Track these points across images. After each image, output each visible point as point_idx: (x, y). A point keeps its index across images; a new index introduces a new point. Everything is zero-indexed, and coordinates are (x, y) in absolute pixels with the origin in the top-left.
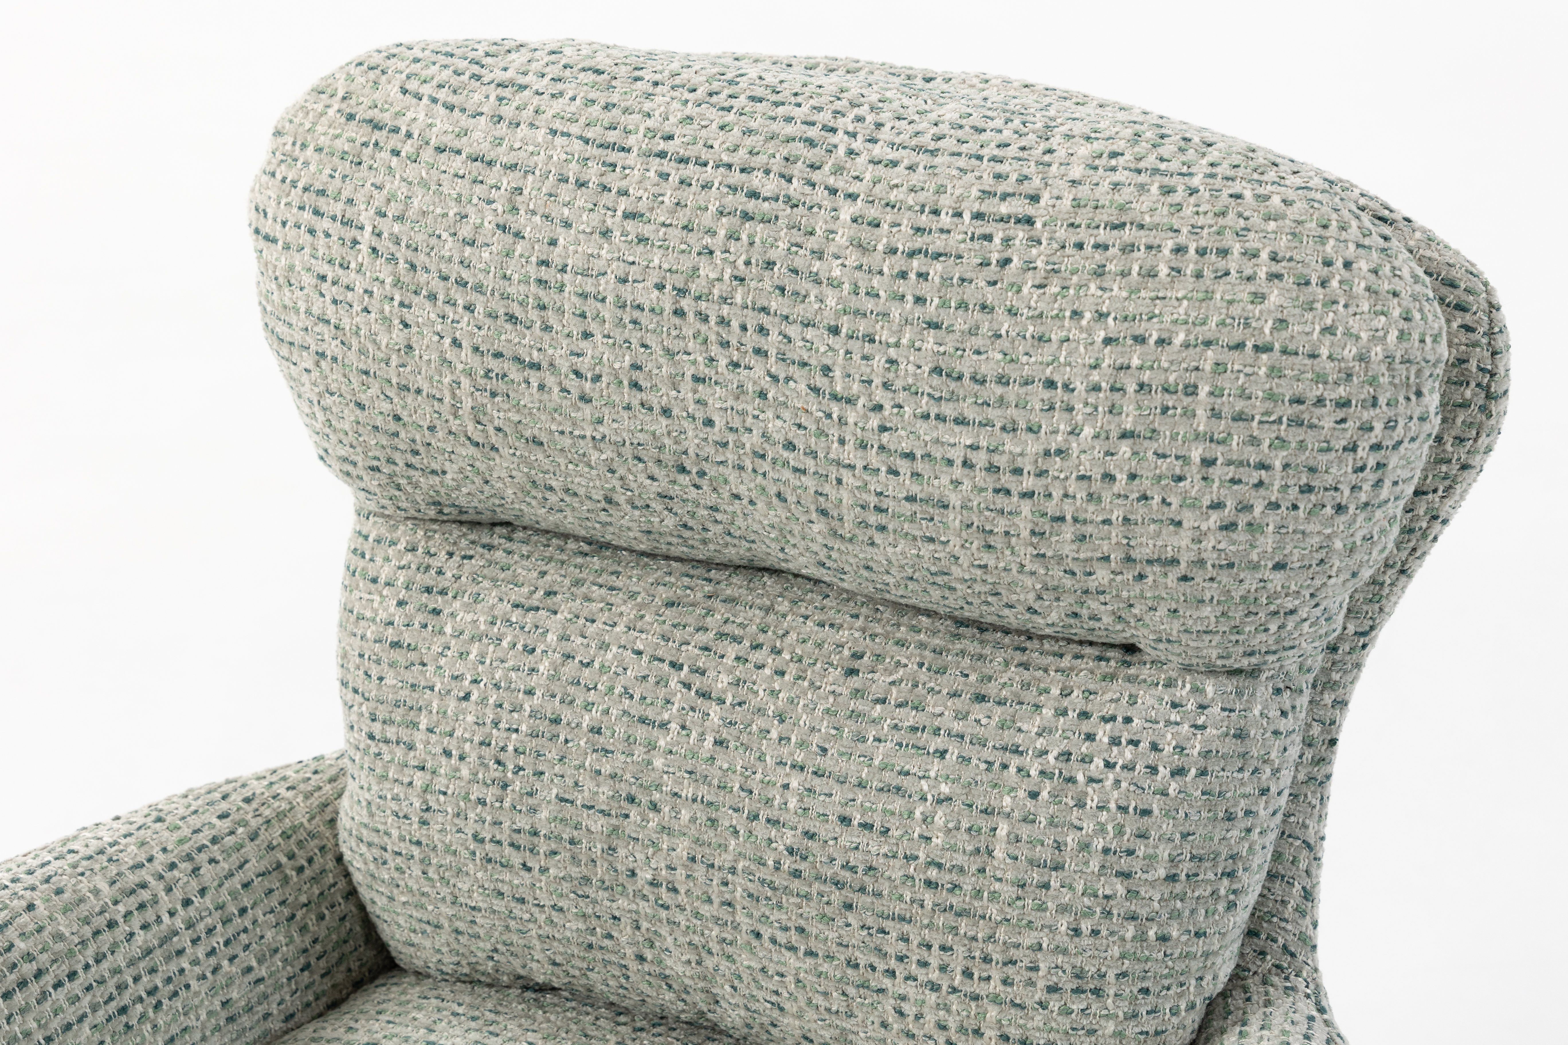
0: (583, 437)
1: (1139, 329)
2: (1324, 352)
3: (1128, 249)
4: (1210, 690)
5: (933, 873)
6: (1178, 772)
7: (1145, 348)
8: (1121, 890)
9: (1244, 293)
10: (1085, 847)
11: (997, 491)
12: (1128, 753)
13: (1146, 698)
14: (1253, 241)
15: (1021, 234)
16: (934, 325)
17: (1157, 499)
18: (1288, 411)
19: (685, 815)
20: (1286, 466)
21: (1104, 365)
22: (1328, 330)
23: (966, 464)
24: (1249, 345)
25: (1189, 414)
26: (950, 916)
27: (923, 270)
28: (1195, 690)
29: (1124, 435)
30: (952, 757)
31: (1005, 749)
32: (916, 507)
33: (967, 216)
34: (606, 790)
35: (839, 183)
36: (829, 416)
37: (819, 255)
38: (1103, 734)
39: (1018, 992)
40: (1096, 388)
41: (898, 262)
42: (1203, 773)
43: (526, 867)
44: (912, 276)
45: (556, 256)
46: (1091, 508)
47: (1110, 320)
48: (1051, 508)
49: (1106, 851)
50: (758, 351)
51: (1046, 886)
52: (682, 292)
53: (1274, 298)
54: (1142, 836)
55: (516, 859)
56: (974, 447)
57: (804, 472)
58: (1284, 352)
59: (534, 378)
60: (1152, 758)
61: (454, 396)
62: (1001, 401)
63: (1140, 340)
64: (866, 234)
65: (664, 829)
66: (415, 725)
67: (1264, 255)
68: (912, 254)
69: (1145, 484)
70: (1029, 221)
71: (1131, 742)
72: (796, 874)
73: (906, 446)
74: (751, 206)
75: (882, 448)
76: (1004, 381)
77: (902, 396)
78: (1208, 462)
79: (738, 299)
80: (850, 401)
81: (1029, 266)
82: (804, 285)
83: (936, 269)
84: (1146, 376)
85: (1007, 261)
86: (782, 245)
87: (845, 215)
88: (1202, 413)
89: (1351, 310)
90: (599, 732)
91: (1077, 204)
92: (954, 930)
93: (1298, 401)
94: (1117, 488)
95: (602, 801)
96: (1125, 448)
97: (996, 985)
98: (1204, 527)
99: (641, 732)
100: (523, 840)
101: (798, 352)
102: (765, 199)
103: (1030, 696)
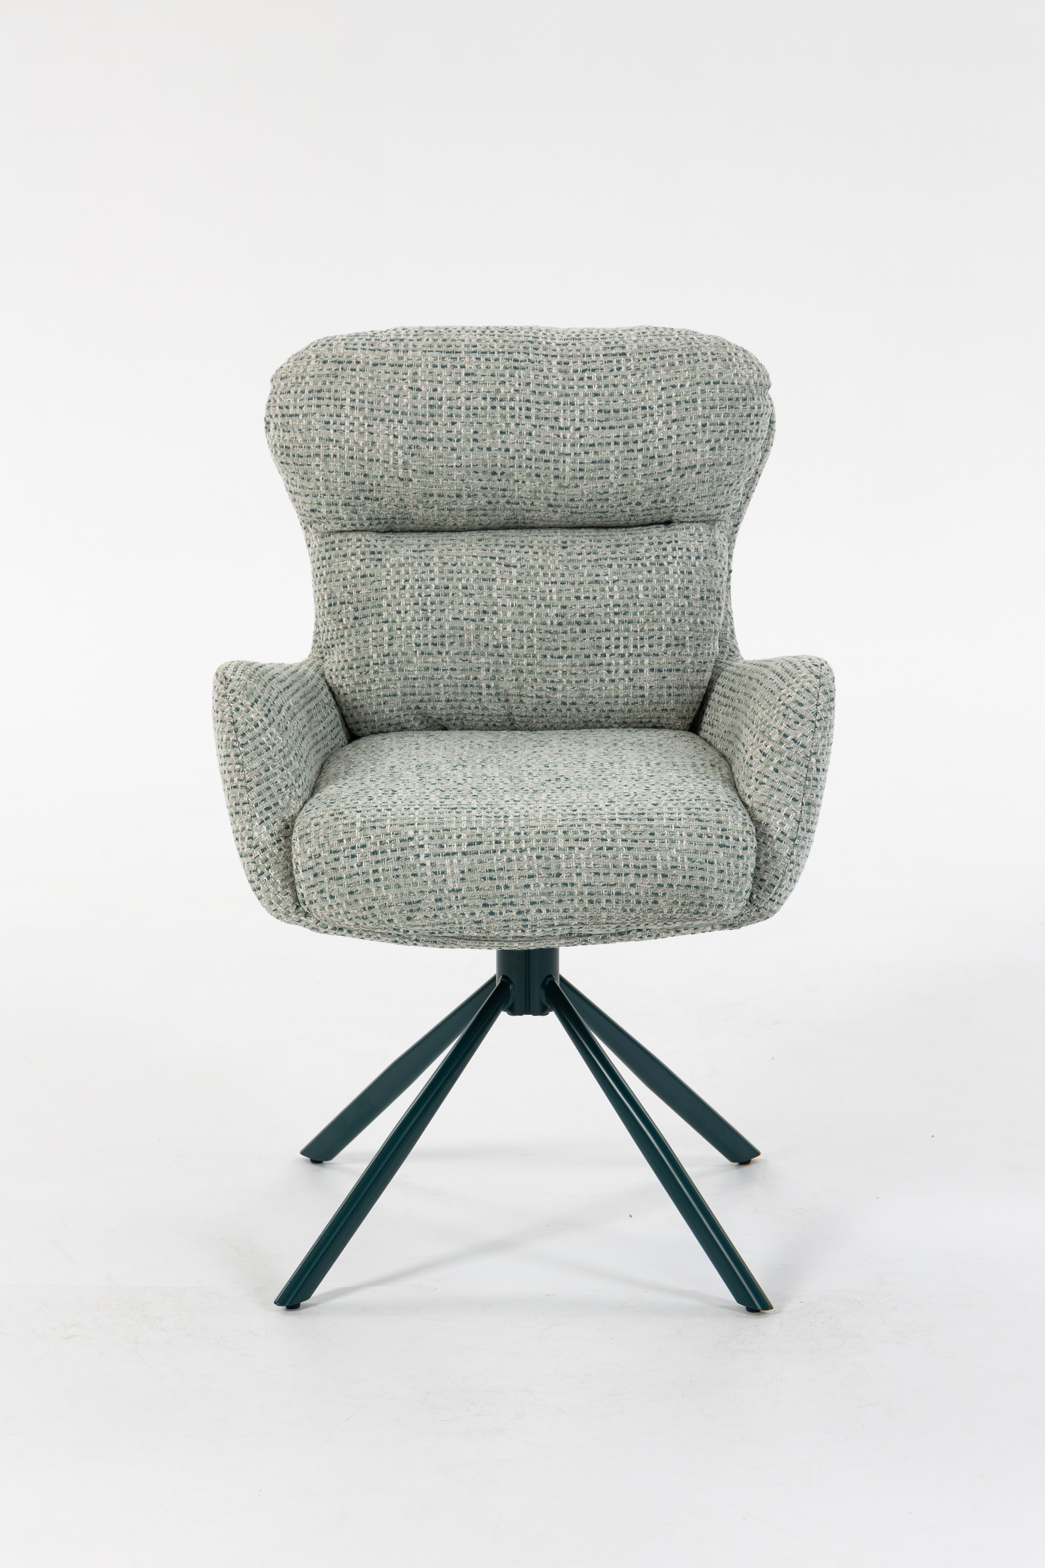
0: (452, 466)
1: (672, 383)
2: (736, 382)
3: (662, 358)
4: (702, 530)
5: (616, 610)
6: (698, 558)
7: (676, 389)
8: (687, 603)
9: (706, 365)
10: (672, 588)
11: (628, 451)
12: (680, 553)
13: (681, 534)
14: (703, 350)
15: (622, 359)
16: (596, 395)
17: (688, 442)
18: (728, 403)
19: (509, 614)
20: (730, 423)
21: (663, 398)
22: (736, 375)
23: (616, 443)
24: (712, 382)
25: (695, 409)
26: (626, 624)
27: (590, 375)
28: (697, 529)
29: (674, 421)
30: (615, 566)
31: (634, 559)
32: (596, 465)
33: (601, 356)
34: (474, 609)
35: (548, 352)
36: (559, 436)
37: (546, 377)
38: (669, 548)
39: (655, 649)
40: (661, 406)
41: (580, 374)
42: (705, 558)
43: (440, 653)
44: (586, 379)
45: (436, 395)
46: (665, 450)
47: (662, 381)
48: (650, 454)
49: (679, 588)
50: (527, 417)
51: (660, 605)
52: (493, 399)
53: (716, 366)
54: (690, 581)
55: (434, 651)
56: (618, 436)
57: (549, 461)
58: (724, 383)
59: (431, 445)
60: (688, 554)
61: (394, 459)
62: (626, 418)
63: (674, 386)
64: (564, 367)
65: (500, 621)
66: (380, 606)
67: (709, 353)
68: (584, 371)
69: (683, 438)
70: (624, 354)
71: (679, 549)
72: (560, 624)
73: (591, 442)
74: (516, 364)
75: (581, 444)
76: (626, 410)
77: (587, 423)
78: (704, 425)
79: (518, 399)
80: (567, 429)
81: (628, 369)
82: (541, 389)
83: (594, 375)
84: (678, 399)
85: (620, 368)
86: (532, 377)
87: (554, 362)
88: (700, 409)
89: (742, 368)
90: (466, 588)
91: (640, 347)
92: (627, 630)
93: (730, 399)
94: (673, 441)
95: (472, 616)
96: (675, 426)
97: (646, 649)
98: (705, 450)
99: (485, 585)
100: (438, 640)
101: (543, 414)
102: (521, 361)
103: (638, 541)
